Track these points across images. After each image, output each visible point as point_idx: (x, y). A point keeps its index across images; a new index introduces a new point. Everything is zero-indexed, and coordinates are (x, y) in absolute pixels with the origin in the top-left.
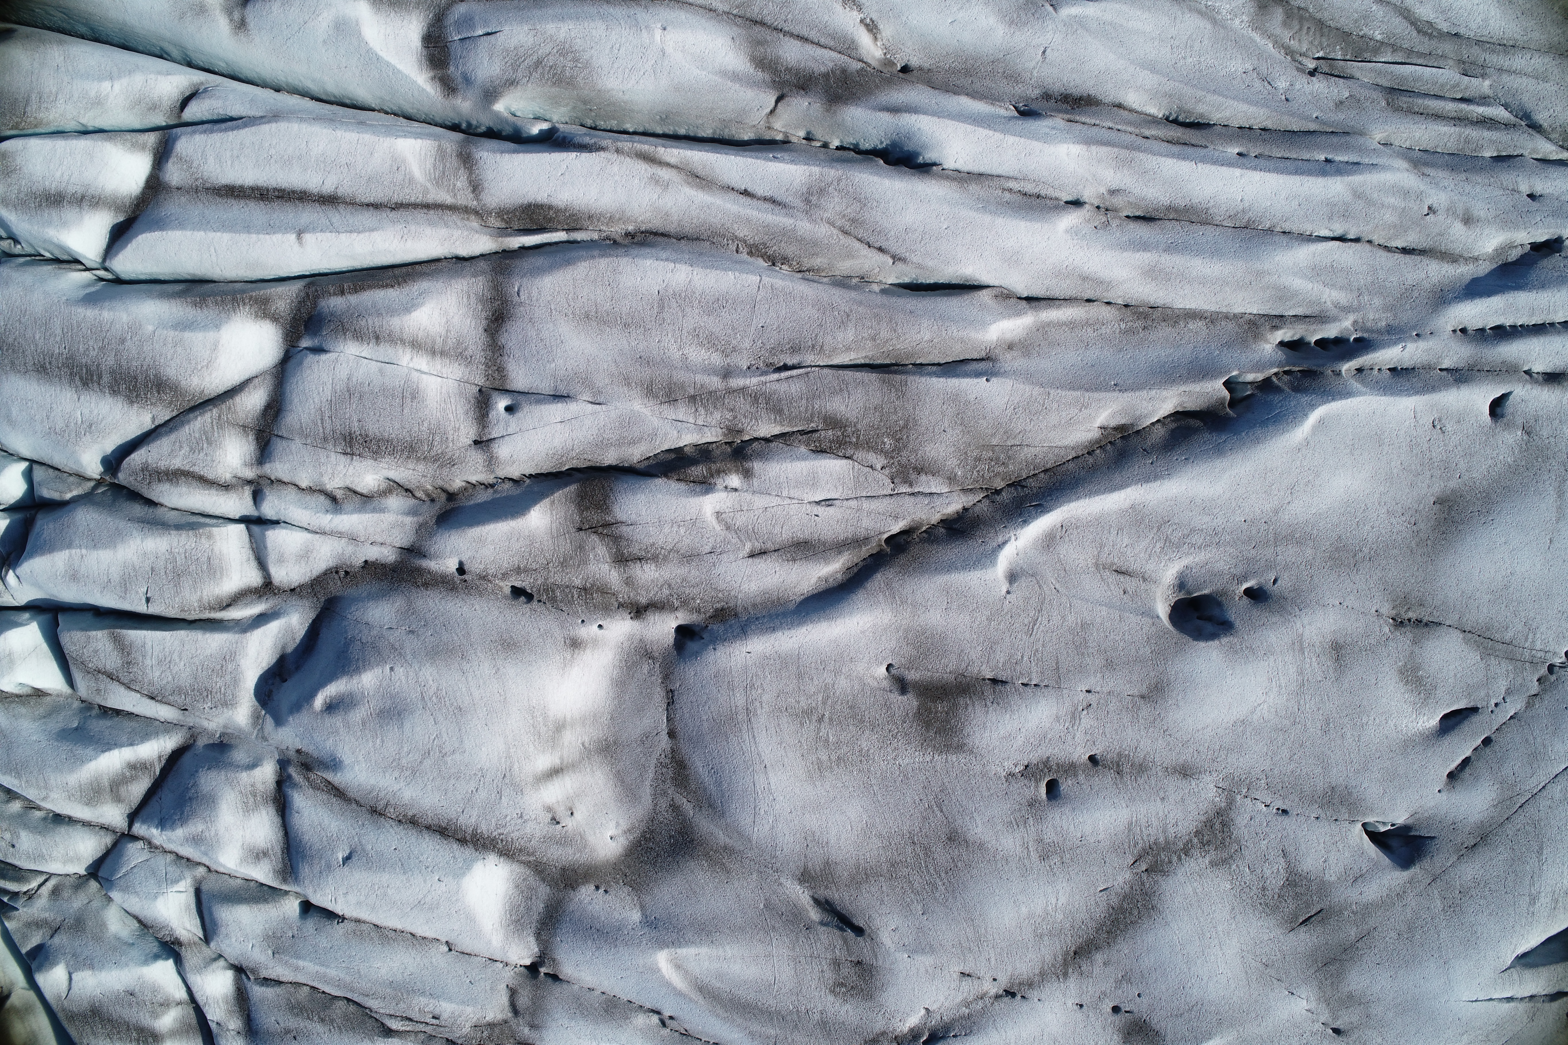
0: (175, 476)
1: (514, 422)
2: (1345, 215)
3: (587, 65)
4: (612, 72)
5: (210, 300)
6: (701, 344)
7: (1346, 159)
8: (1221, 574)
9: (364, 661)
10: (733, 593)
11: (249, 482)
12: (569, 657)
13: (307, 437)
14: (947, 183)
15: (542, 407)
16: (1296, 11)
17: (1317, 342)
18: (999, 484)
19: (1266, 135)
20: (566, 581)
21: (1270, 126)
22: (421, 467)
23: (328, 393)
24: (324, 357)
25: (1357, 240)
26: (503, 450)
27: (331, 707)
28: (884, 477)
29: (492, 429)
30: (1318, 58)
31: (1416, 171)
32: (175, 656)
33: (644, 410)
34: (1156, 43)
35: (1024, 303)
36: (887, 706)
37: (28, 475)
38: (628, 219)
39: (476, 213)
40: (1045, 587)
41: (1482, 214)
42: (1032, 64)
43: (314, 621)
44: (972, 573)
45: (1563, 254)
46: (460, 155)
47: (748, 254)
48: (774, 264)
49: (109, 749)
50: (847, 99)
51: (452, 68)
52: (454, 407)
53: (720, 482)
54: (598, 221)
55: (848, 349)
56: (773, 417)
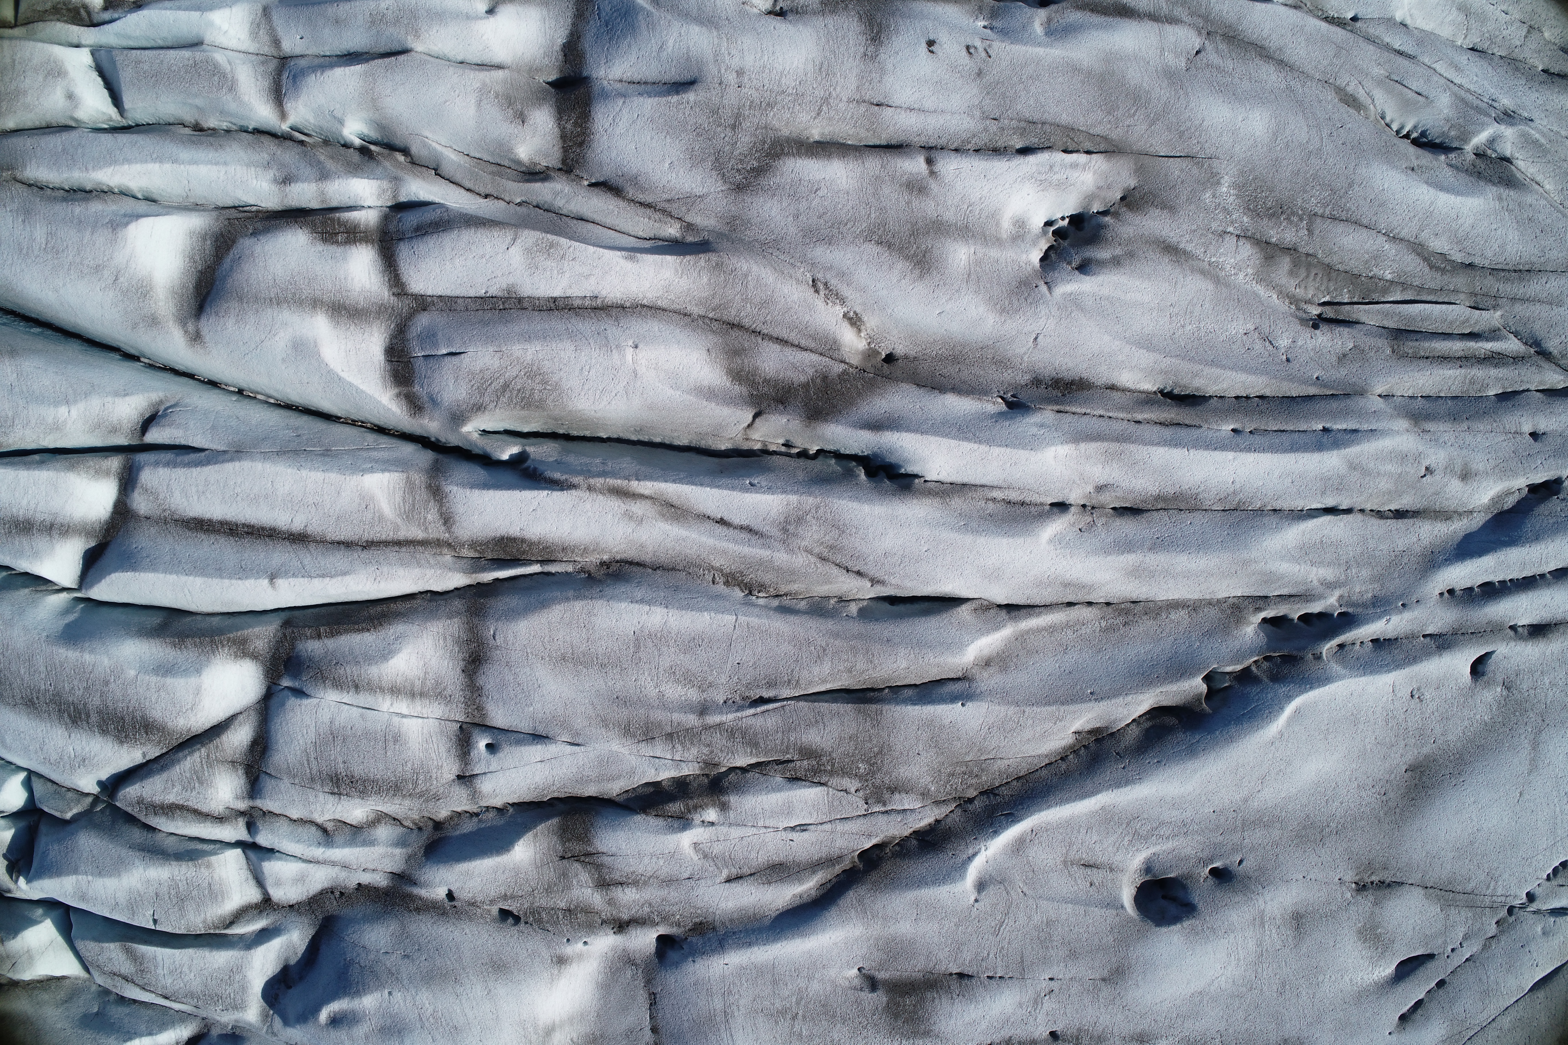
0: (171, 810)
1: (495, 762)
2: (1339, 489)
3: (557, 386)
4: (583, 393)
5: (189, 641)
6: (678, 681)
7: (1344, 426)
8: (1187, 858)
9: (364, 985)
10: (711, 910)
11: (242, 814)
12: (556, 972)
13: (294, 777)
14: (927, 501)
15: (523, 748)
16: (1304, 259)
17: (1300, 618)
18: (972, 793)
19: (1264, 406)
20: (551, 904)
21: (1268, 394)
22: (407, 802)
23: (312, 736)
24: (305, 702)
25: (1349, 511)
26: (486, 786)
27: (335, 1021)
28: (858, 799)
29: (474, 766)
30: (1324, 304)
31: (1416, 429)
32: (185, 969)
33: (622, 750)
34: (1154, 314)
35: (1003, 613)
36: (858, 1002)
37: (28, 784)
38: (603, 550)
39: (449, 545)
40: (1012, 892)
41: (1481, 467)
42: (1023, 350)
43: (313, 937)
44: (941, 888)
45: (1561, 496)
46: (429, 487)
47: (724, 584)
48: (750, 593)
49: (131, 1038)
50: (827, 414)
51: (417, 388)
52: (436, 746)
53: (697, 818)
54: (573, 552)
55: (824, 681)
56: (749, 751)
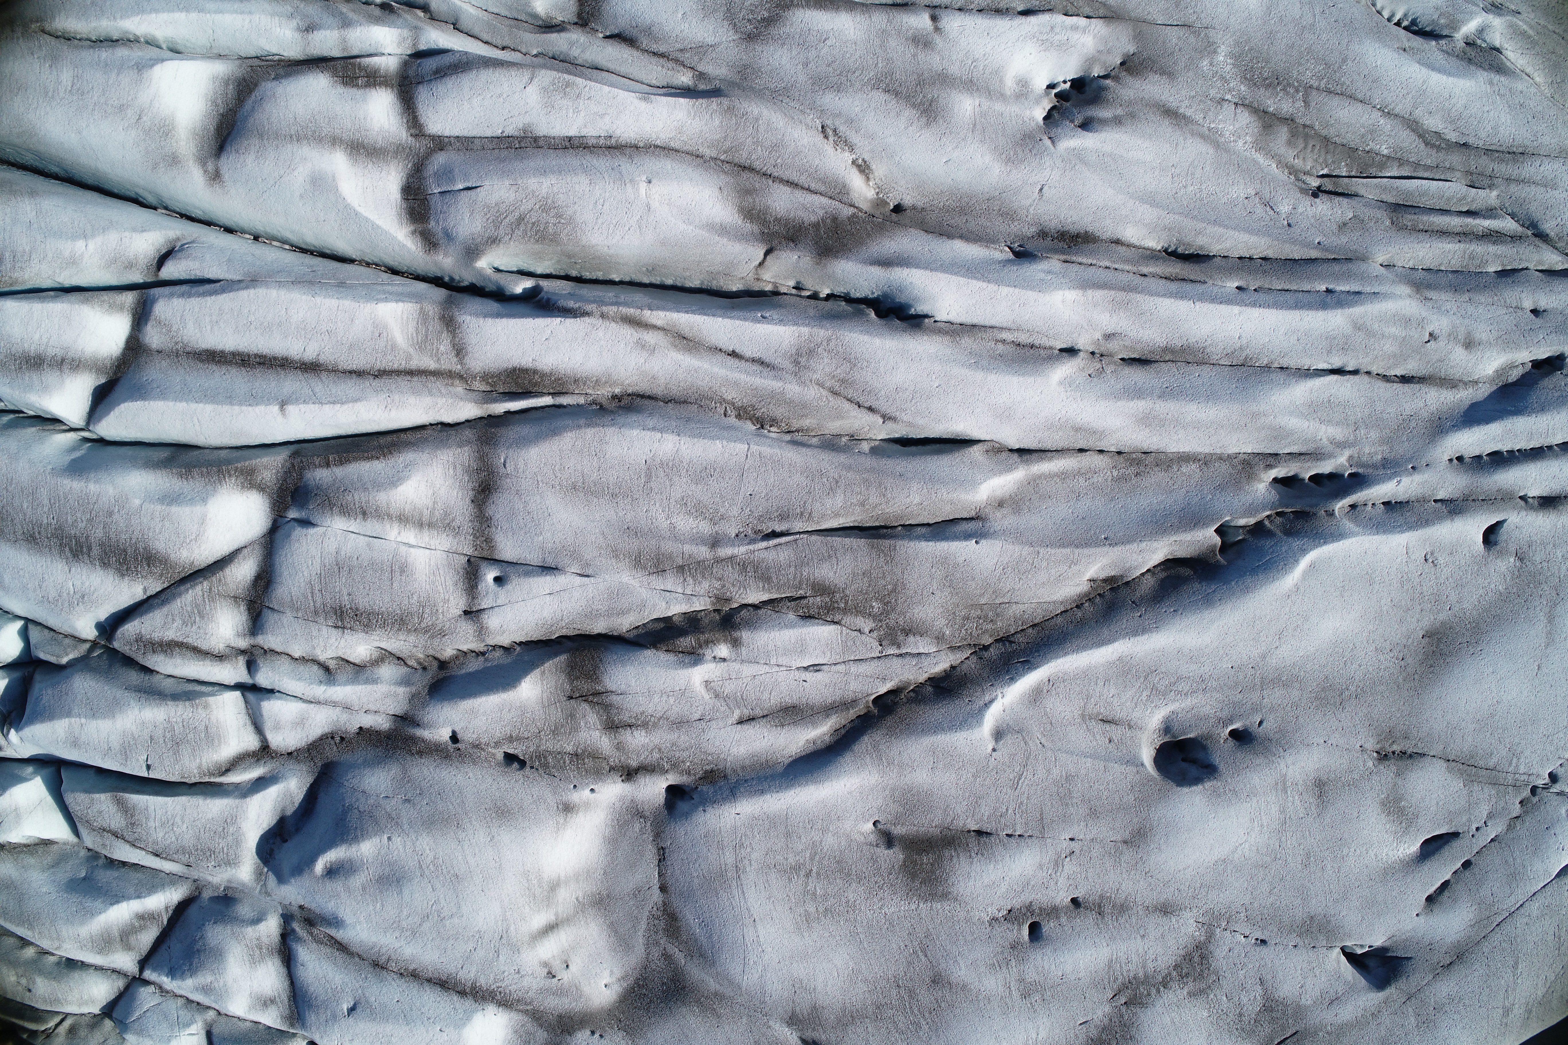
0: (169, 647)
1: (503, 594)
2: (1344, 349)
3: (571, 220)
4: (596, 228)
5: (195, 472)
6: (689, 513)
7: (1347, 288)
8: (1207, 718)
9: (362, 830)
10: (722, 756)
11: (243, 652)
12: (562, 821)
13: (297, 610)
14: (938, 339)
15: (531, 580)
16: (1301, 129)
17: (1311, 478)
18: (987, 640)
19: (1267, 266)
20: (558, 747)
21: (1271, 255)
22: (412, 638)
23: (317, 567)
24: (311, 531)
25: (1355, 372)
26: (492, 621)
27: (332, 872)
28: (872, 640)
29: (482, 600)
30: (1323, 176)
31: (1418, 296)
32: (178, 820)
33: (632, 582)
34: (1156, 173)
35: (1015, 456)
36: (874, 859)
37: (24, 634)
38: (615, 382)
39: (461, 377)
40: (1030, 742)
41: (1484, 336)
42: (1028, 202)
43: (312, 785)
44: (958, 734)
45: (1565, 372)
46: (442, 318)
47: (736, 417)
48: (762, 427)
49: (118, 902)
50: (838, 252)
51: (432, 223)
52: (443, 578)
53: (708, 653)
54: (584, 384)
55: (837, 515)
56: (761, 585)
